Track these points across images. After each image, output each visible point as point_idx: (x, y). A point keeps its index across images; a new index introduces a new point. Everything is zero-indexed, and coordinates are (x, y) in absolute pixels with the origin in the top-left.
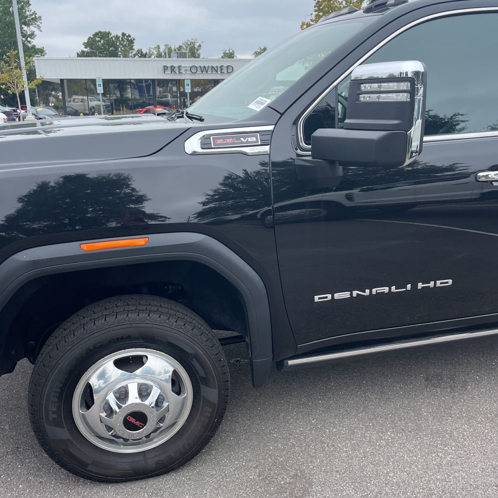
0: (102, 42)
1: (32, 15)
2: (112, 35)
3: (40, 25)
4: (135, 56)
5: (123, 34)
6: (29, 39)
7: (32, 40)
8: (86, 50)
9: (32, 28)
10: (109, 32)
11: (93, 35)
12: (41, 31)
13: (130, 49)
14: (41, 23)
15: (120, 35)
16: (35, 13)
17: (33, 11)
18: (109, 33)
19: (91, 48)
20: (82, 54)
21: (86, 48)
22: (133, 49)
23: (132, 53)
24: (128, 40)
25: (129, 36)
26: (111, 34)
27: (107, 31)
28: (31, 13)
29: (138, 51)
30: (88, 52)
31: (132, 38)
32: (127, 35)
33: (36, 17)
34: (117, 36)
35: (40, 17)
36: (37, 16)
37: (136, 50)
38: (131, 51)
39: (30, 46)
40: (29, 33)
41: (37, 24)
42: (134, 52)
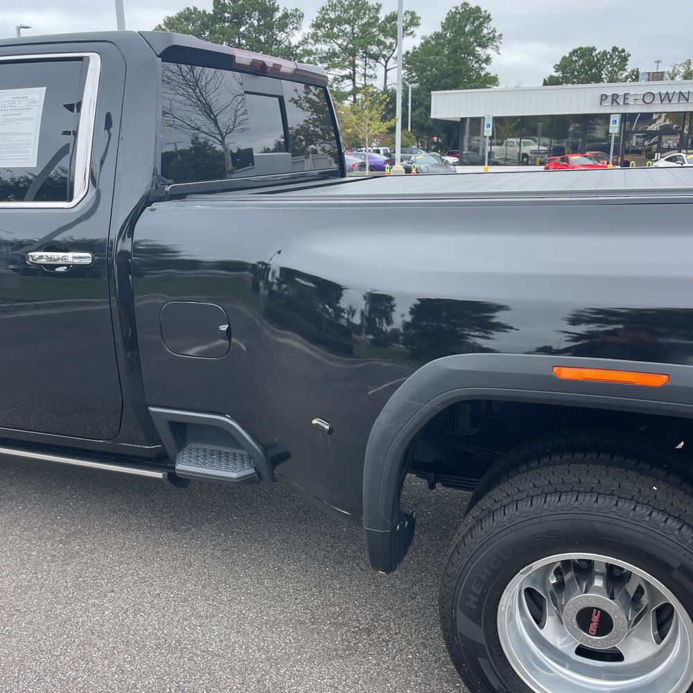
0: (581, 62)
1: (489, 34)
2: (597, 52)
3: (499, 45)
4: (627, 78)
5: (615, 49)
6: (483, 65)
7: (486, 66)
8: (556, 75)
9: (489, 51)
10: (594, 47)
11: (570, 54)
12: (499, 54)
13: (620, 70)
14: (501, 43)
15: (609, 50)
16: (494, 31)
17: (492, 29)
18: (594, 49)
19: (563, 73)
20: (551, 82)
21: (557, 72)
22: (625, 70)
23: (622, 74)
24: (620, 57)
25: (623, 51)
26: (596, 50)
27: (591, 46)
28: (490, 31)
29: (633, 71)
30: (557, 78)
31: (626, 53)
32: (620, 49)
33: (494, 35)
34: (605, 51)
35: (501, 35)
36: (497, 34)
37: (629, 70)
38: (621, 72)
39: (483, 73)
40: (484, 57)
41: (495, 44)
42: (626, 74)
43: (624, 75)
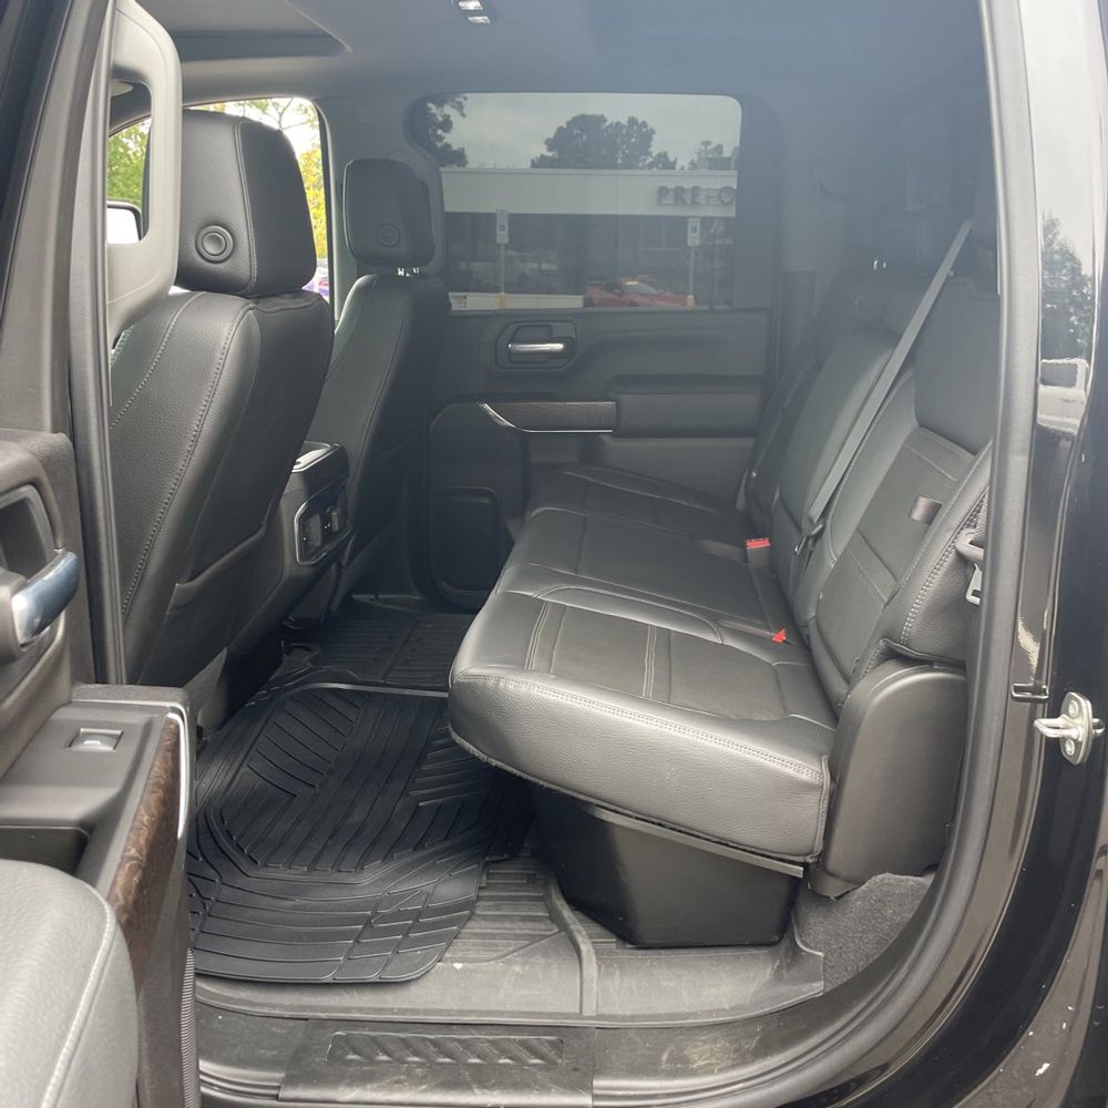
0: (585, 138)
2: (608, 124)
3: (464, 102)
4: (650, 166)
5: (632, 121)
6: (439, 132)
7: (444, 134)
8: (550, 154)
9: (448, 110)
10: (603, 116)
11: (568, 123)
12: (464, 116)
13: (641, 154)
14: (466, 99)
15: (624, 121)
18: (602, 119)
19: (561, 151)
20: (540, 163)
21: (550, 150)
22: (648, 154)
23: (644, 160)
24: (640, 134)
25: (644, 124)
26: (605, 121)
29: (659, 156)
30: (552, 159)
31: (649, 128)
32: (640, 121)
34: (618, 124)
37: (654, 154)
38: (643, 157)
39: (439, 145)
40: (440, 119)
41: (457, 100)
42: (650, 160)
43: (647, 162)
